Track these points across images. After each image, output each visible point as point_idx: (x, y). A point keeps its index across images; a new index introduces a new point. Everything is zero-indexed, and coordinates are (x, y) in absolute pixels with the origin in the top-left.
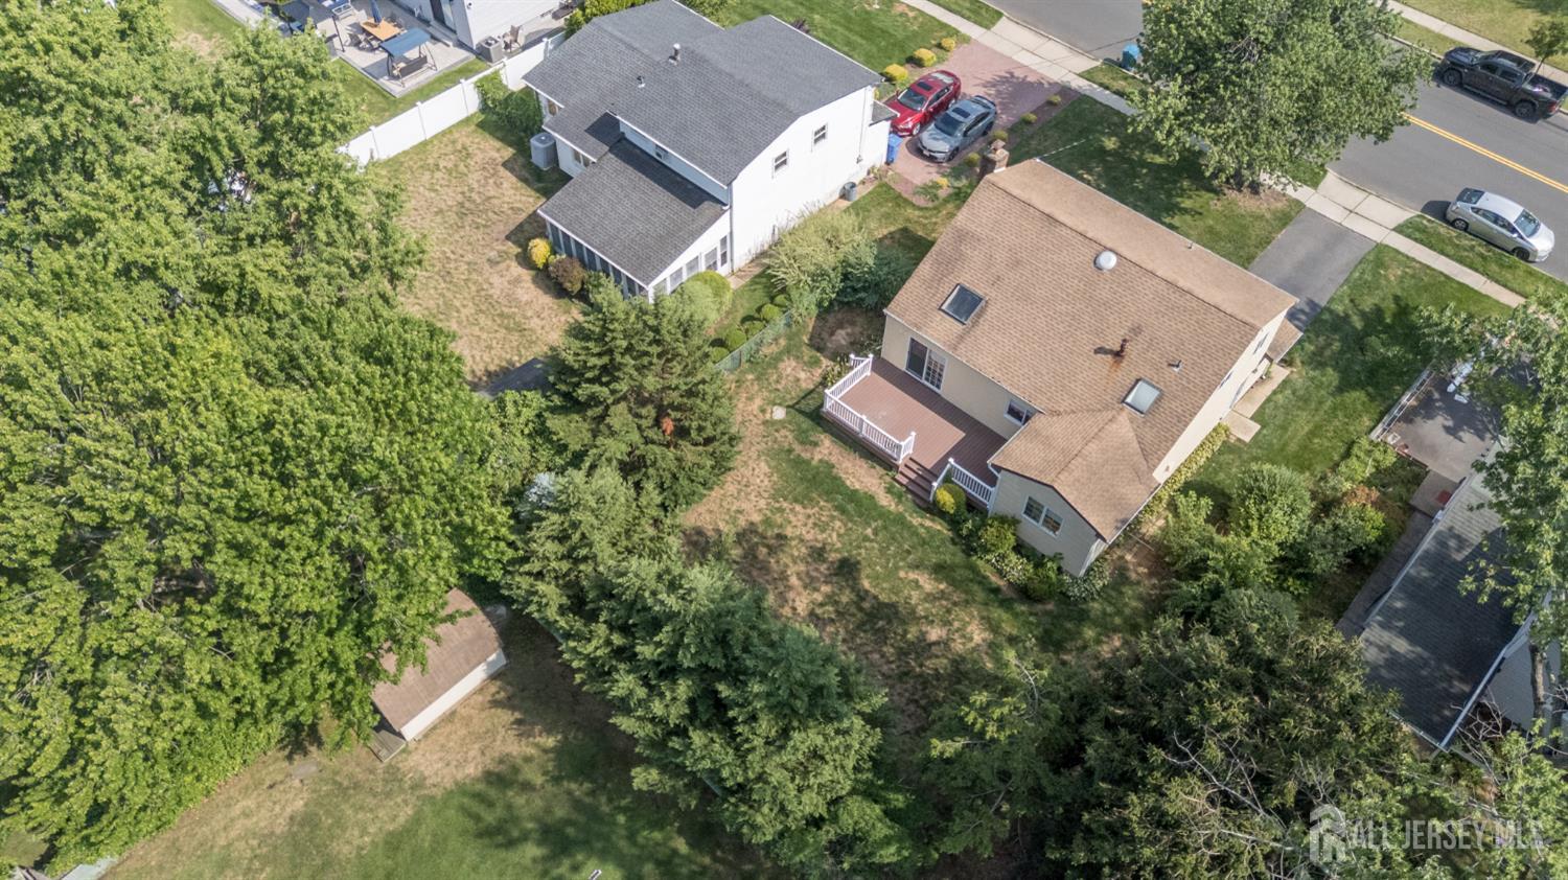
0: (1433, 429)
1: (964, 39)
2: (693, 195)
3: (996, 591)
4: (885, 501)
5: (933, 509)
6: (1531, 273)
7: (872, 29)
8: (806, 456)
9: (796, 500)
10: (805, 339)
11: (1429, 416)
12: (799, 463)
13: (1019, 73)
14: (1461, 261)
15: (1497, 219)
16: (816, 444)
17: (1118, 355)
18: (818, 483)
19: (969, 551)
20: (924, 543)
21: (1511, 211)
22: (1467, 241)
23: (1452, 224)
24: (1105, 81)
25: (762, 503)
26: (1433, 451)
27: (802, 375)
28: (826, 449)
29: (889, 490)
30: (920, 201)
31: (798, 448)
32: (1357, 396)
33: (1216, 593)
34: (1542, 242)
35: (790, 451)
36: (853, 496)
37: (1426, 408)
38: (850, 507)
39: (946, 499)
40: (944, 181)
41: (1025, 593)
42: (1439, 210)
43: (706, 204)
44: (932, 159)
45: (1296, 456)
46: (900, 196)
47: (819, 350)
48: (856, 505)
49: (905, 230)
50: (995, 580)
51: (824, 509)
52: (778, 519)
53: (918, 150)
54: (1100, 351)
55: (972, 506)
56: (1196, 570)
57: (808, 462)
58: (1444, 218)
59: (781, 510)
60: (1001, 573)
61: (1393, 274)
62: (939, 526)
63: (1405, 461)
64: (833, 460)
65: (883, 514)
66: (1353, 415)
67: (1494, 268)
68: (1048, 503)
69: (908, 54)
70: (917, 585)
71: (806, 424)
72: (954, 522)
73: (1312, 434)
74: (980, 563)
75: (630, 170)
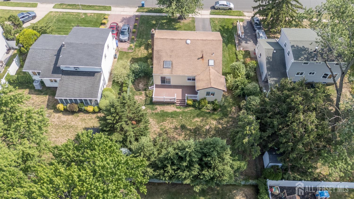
0: (243, 43)
2: (92, 74)
3: (209, 113)
4: (178, 110)
5: (188, 106)
6: (234, 12)
8: (157, 112)
9: (163, 122)
10: (134, 90)
12: (156, 114)
14: (223, 15)
15: (223, 5)
16: (156, 109)
17: (202, 58)
18: (163, 116)
19: (200, 109)
20: (191, 113)
21: (225, 3)
22: (221, 11)
23: (217, 9)
24: (142, 11)
25: (157, 126)
26: (247, 47)
27: (141, 97)
28: (159, 108)
29: (177, 108)
30: (130, 51)
31: (153, 111)
32: (229, 45)
33: (242, 89)
34: (232, 6)
35: (153, 113)
36: (172, 113)
37: (240, 42)
38: (173, 116)
39: (190, 102)
40: (132, 45)
41: (214, 110)
42: (213, 8)
43: (96, 74)
44: (125, 42)
45: (230, 60)
46: (126, 52)
47: (140, 90)
49: (133, 58)
50: (208, 111)
51: (169, 119)
52: (163, 127)
53: (121, 41)
54: (198, 59)
55: (194, 101)
56: (237, 87)
58: (215, 9)
59: (162, 125)
60: (208, 109)
61: (216, 22)
62: (191, 108)
63: (246, 51)
64: (162, 109)
65: (180, 113)
66: (232, 49)
67: (228, 13)
70: (197, 121)
71: (151, 106)
72: (193, 106)
73: (229, 55)
74: (203, 110)
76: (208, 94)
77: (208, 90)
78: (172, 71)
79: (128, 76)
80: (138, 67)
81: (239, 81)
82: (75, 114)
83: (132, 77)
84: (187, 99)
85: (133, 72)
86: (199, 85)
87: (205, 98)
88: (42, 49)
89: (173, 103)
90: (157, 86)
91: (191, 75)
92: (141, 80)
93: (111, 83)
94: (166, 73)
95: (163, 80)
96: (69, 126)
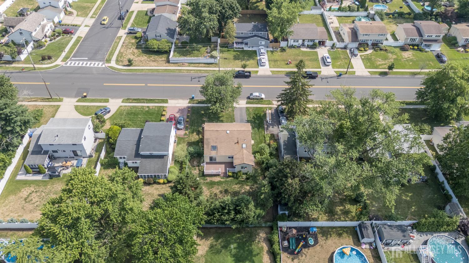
0: (271, 128)
1: (166, 107)
2: (161, 157)
3: (244, 181)
4: (222, 180)
5: (229, 176)
6: (265, 101)
7: (150, 113)
8: (207, 182)
9: (212, 188)
10: (191, 166)
11: (270, 127)
12: (207, 183)
13: (180, 108)
14: (256, 104)
15: (256, 96)
16: (207, 179)
17: (238, 142)
18: (212, 184)
19: (237, 178)
20: (231, 182)
21: (257, 94)
22: (255, 101)
23: (252, 99)
24: (193, 102)
25: (208, 191)
26: (273, 131)
27: (196, 172)
28: (209, 179)
29: (221, 178)
30: (186, 137)
31: (205, 181)
32: (260, 129)
33: (267, 163)
34: (263, 96)
35: (204, 182)
36: (218, 182)
37: (268, 127)
38: (219, 184)
39: (230, 174)
40: (186, 132)
41: (247, 179)
42: (249, 98)
43: (165, 157)
44: (182, 129)
45: (260, 141)
46: (182, 138)
47: (194, 167)
48: (219, 183)
49: (188, 142)
50: (243, 180)
51: (216, 186)
52: (212, 192)
53: (178, 129)
54: (235, 144)
55: (233, 173)
56: (263, 163)
57: (208, 182)
58: (250, 99)
59: (211, 191)
60: (243, 178)
61: (251, 110)
62: (231, 178)
63: (272, 134)
64: (211, 180)
65: (223, 182)
66: (262, 132)
67: (260, 103)
68: (244, 166)
69: (161, 114)
70: (235, 187)
71: (203, 178)
72: (233, 176)
73: (259, 138)
74: (240, 179)
75: (147, 159)
76: (242, 168)
77: (242, 165)
78: (217, 152)
79: (186, 157)
80: (193, 150)
81: (264, 158)
82: (151, 185)
83: (188, 158)
84: (228, 172)
85: (190, 154)
86: (236, 162)
87: (241, 171)
88: (126, 140)
89: (218, 175)
90: (207, 163)
91: (230, 155)
92: (195, 159)
93: (174, 162)
94: (213, 154)
95: (211, 159)
96: (148, 193)
